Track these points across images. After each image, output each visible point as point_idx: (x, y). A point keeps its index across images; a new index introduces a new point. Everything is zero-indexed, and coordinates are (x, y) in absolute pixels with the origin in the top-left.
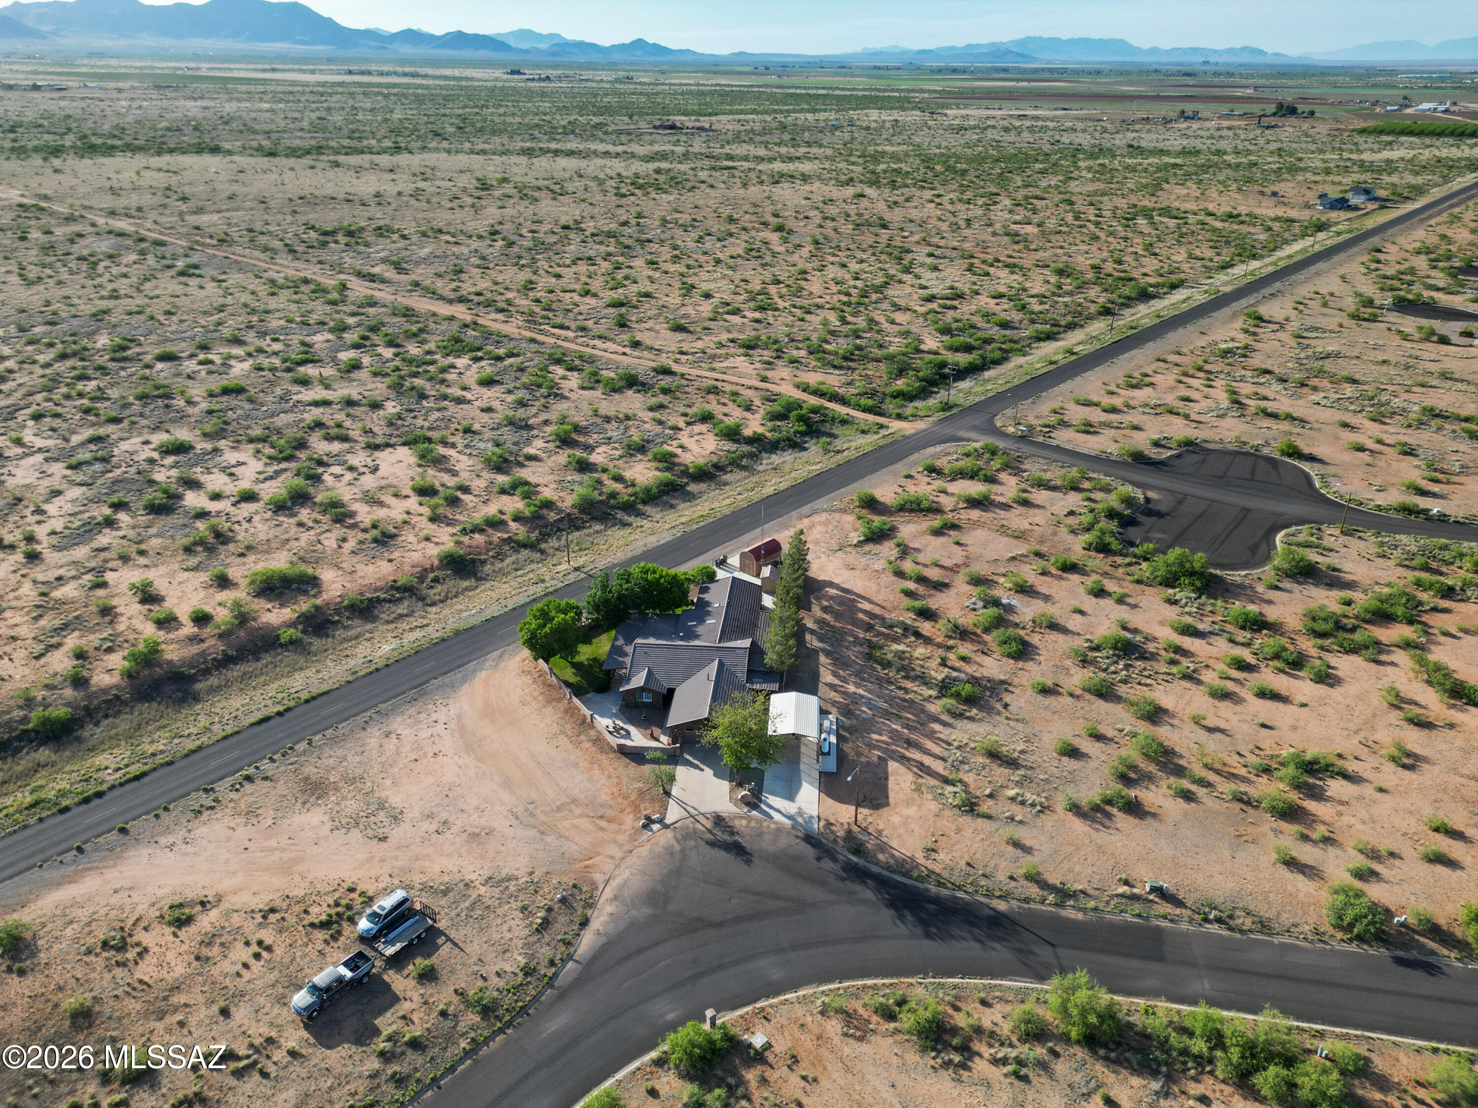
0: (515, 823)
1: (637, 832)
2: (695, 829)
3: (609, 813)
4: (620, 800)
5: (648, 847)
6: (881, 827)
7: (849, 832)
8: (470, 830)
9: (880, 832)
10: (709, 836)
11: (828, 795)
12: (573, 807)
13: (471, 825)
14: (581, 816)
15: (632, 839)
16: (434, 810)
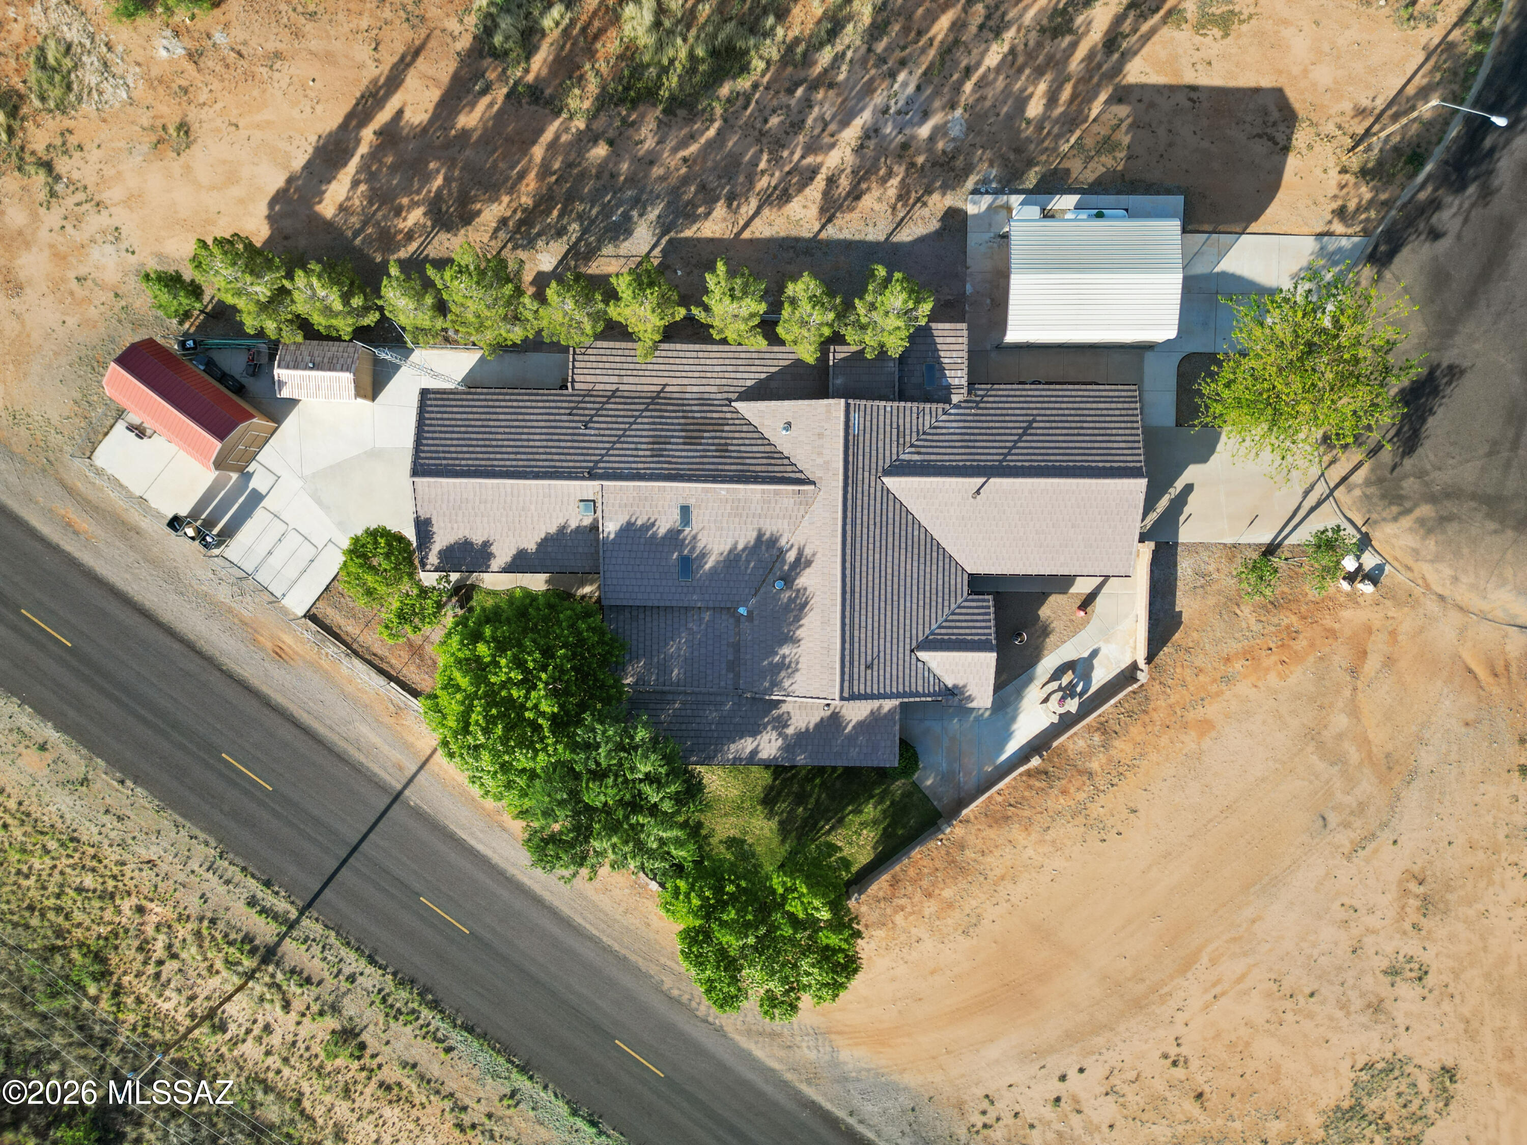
0: (1386, 836)
1: (1391, 595)
2: (1368, 483)
3: (1341, 657)
4: (1301, 644)
5: (1426, 569)
6: (1348, 106)
7: (1364, 173)
8: (1413, 916)
9: (1361, 112)
10: (1387, 453)
11: (1255, 216)
12: (1327, 734)
13: (1402, 915)
14: (1354, 712)
15: (1409, 600)
16: (1357, 1003)
